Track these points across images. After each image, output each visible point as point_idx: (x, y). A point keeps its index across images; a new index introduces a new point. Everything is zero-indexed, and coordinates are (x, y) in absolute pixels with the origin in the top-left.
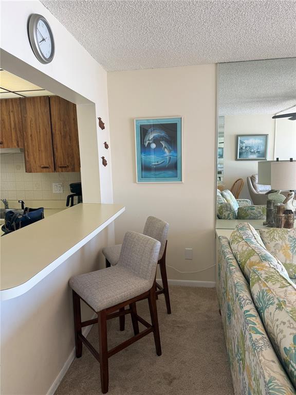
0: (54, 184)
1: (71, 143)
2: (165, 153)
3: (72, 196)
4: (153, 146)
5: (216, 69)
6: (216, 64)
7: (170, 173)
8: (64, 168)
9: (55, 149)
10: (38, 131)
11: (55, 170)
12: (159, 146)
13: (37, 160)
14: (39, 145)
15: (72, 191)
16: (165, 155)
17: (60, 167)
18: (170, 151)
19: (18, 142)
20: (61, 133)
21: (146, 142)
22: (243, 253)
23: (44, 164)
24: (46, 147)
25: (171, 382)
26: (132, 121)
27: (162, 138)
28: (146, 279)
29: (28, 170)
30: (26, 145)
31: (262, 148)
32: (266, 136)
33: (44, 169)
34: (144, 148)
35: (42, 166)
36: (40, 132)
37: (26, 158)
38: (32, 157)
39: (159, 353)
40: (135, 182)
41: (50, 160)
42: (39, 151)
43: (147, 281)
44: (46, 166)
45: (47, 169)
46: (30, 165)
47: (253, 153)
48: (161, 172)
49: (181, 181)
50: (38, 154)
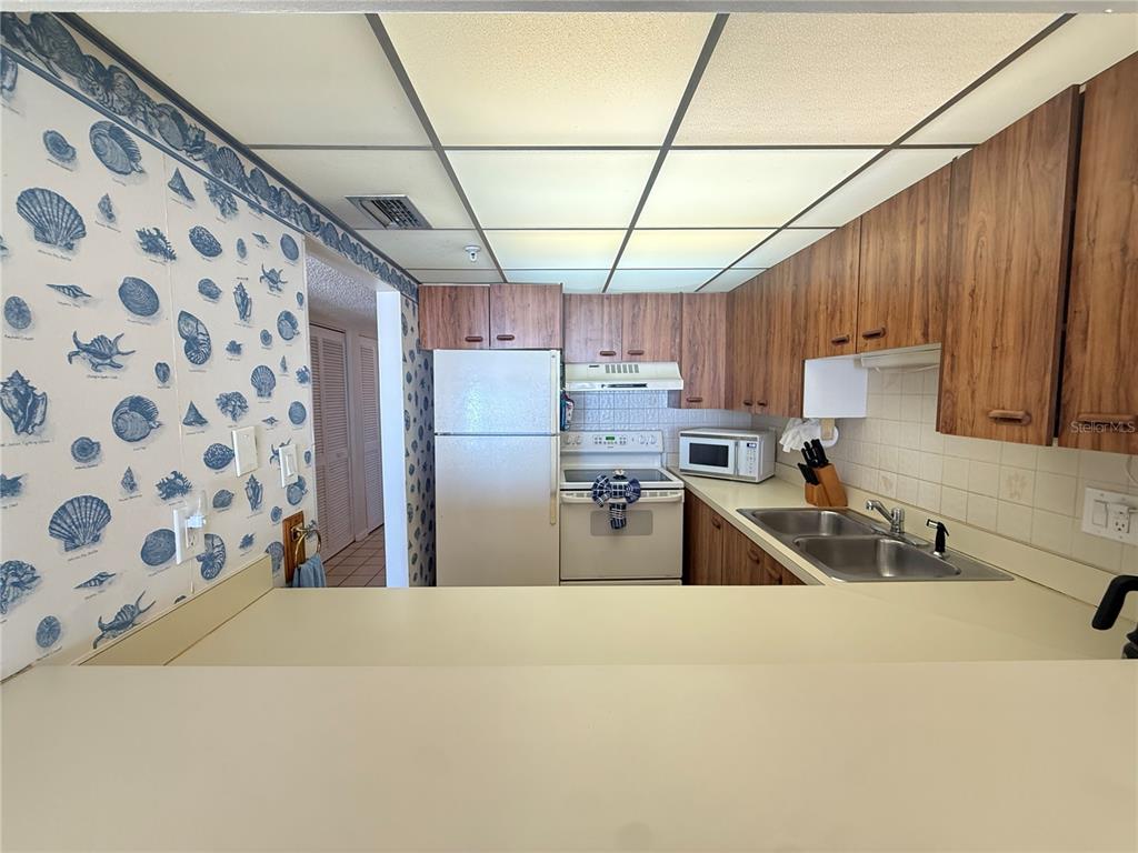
0: (1091, 494)
10: (1004, 265)
11: (1055, 433)
13: (981, 387)
14: (999, 325)
19: (926, 325)
23: (1008, 405)
24: (1024, 331)
29: (946, 425)
30: (949, 330)
33: (1004, 427)
35: (996, 413)
36: (1008, 269)
37: (946, 378)
38: (963, 377)
41: (1039, 390)
42: (994, 348)
45: (1016, 428)
46: (954, 404)
50: (987, 360)
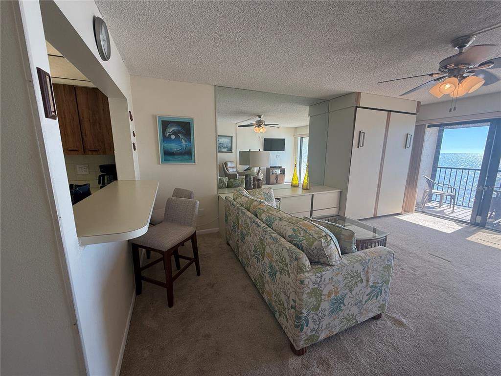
0: (78, 166)
1: (100, 130)
2: (182, 143)
3: (103, 176)
4: (173, 137)
5: (215, 90)
6: (215, 86)
7: (187, 157)
8: (95, 151)
9: (84, 134)
10: (63, 116)
11: (84, 153)
12: (177, 137)
14: (65, 130)
15: (102, 171)
16: (182, 144)
17: (90, 150)
18: (186, 142)
20: (90, 120)
21: (167, 134)
22: (247, 202)
23: (72, 147)
25: (213, 286)
26: (154, 117)
27: (179, 132)
28: (191, 226)
31: (229, 145)
32: (232, 137)
33: (72, 152)
34: (165, 138)
35: (69, 149)
36: (65, 118)
39: (199, 274)
40: (160, 164)
43: (192, 228)
44: (74, 149)
45: (76, 152)
47: (224, 148)
48: (179, 156)
49: (195, 162)
